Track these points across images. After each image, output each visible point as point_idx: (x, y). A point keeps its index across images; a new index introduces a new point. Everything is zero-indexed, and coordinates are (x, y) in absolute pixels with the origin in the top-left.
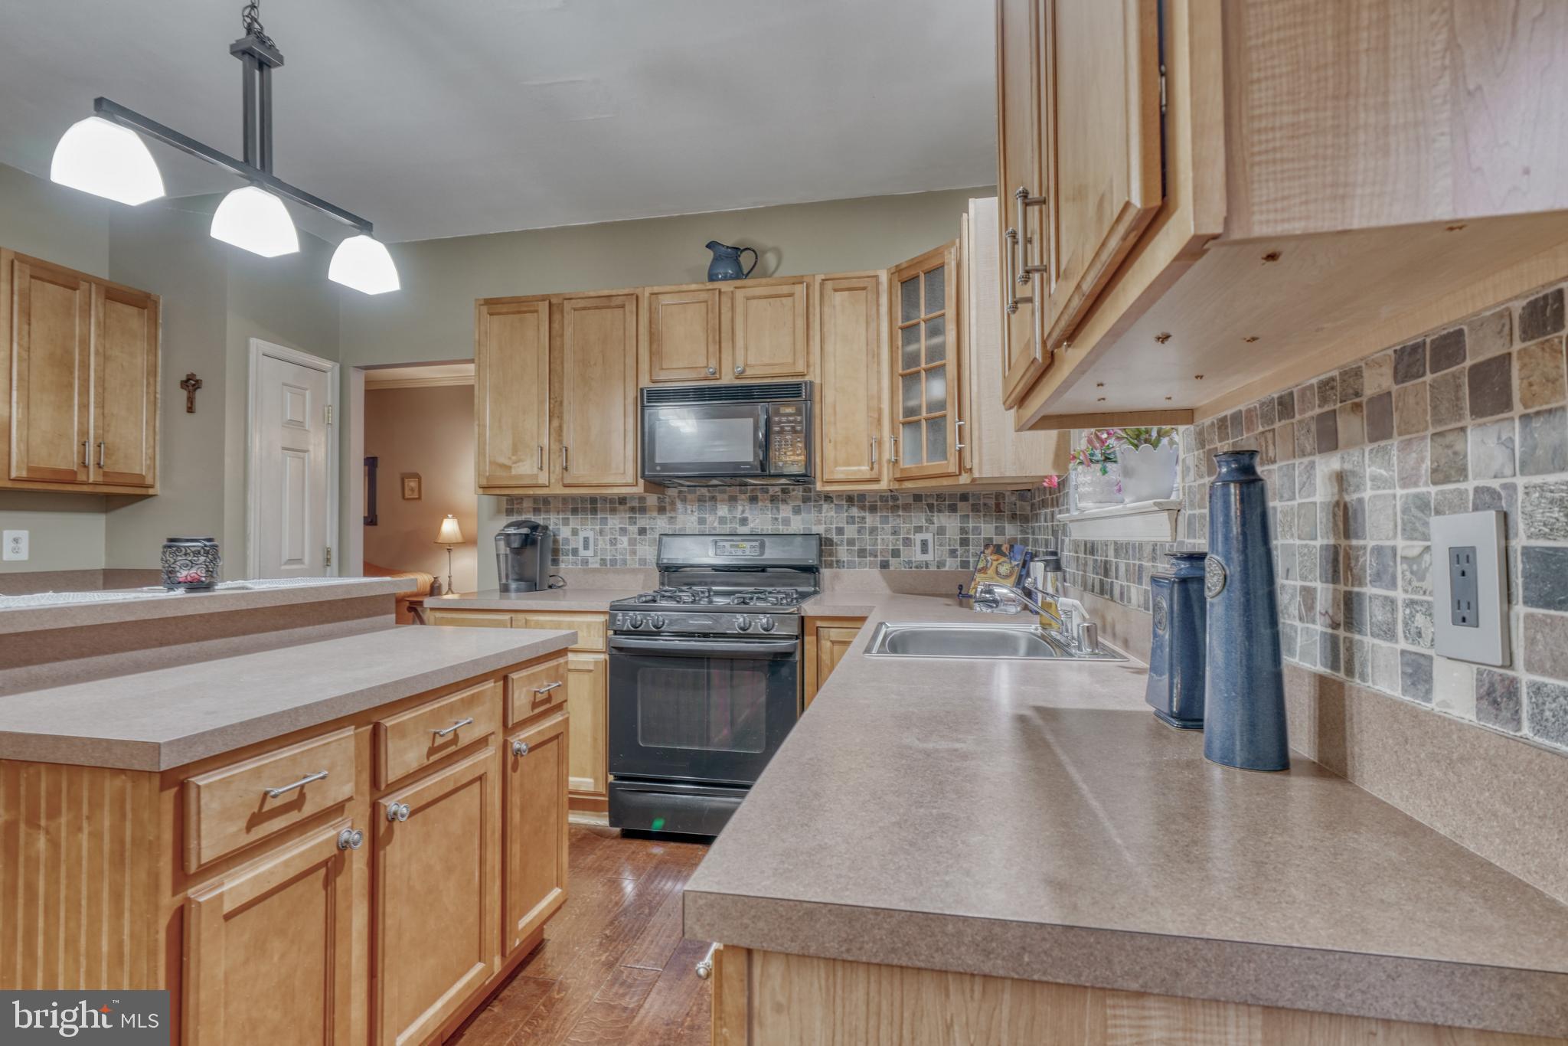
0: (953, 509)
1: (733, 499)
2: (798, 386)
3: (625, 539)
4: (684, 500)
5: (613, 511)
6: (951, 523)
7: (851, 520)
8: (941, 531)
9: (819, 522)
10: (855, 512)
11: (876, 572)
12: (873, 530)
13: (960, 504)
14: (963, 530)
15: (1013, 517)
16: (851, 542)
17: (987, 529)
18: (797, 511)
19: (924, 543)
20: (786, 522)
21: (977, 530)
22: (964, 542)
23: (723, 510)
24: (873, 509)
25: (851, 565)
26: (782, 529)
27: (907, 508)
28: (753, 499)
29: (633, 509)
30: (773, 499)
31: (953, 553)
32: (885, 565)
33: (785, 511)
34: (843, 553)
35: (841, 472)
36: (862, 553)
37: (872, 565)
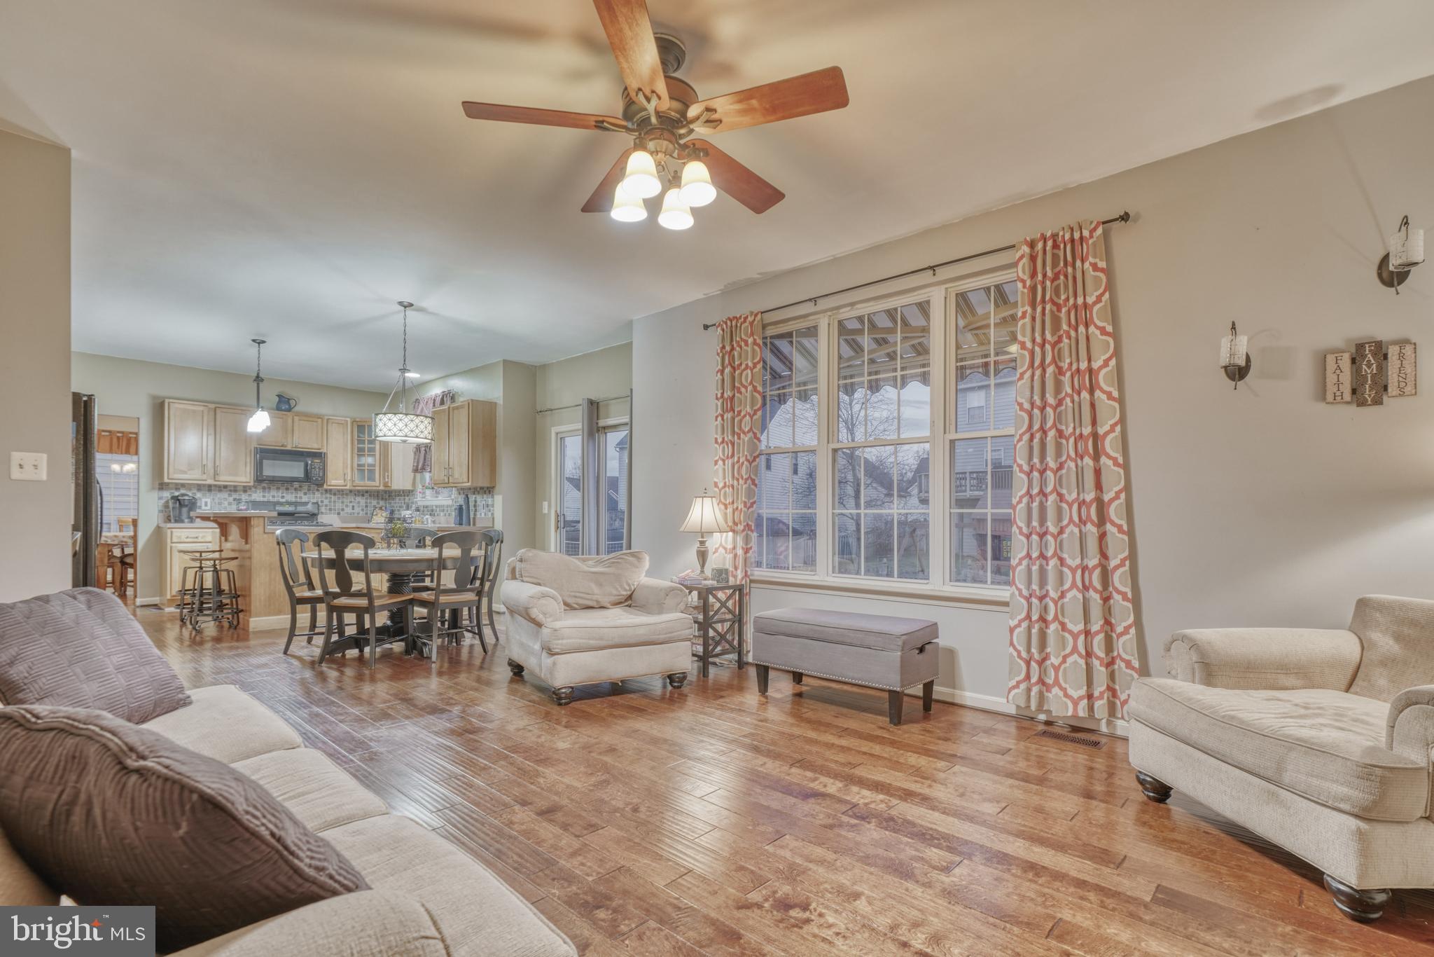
0: (363, 495)
1: (278, 489)
2: (321, 453)
3: (226, 503)
4: (256, 488)
5: (220, 491)
6: (362, 501)
7: (326, 498)
8: (359, 503)
9: (314, 498)
10: (328, 495)
11: (336, 515)
12: (335, 502)
13: (366, 494)
14: (366, 503)
15: (382, 499)
16: (326, 506)
17: (374, 502)
18: (305, 494)
19: (353, 507)
20: (301, 498)
21: (371, 503)
22: (366, 506)
23: (273, 492)
24: (335, 494)
25: (326, 514)
26: (298, 500)
27: (347, 495)
28: (287, 489)
29: (231, 491)
30: (296, 489)
31: (363, 510)
32: (339, 514)
33: (300, 494)
34: (323, 509)
35: (334, 482)
36: (330, 510)
37: (334, 514)
